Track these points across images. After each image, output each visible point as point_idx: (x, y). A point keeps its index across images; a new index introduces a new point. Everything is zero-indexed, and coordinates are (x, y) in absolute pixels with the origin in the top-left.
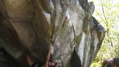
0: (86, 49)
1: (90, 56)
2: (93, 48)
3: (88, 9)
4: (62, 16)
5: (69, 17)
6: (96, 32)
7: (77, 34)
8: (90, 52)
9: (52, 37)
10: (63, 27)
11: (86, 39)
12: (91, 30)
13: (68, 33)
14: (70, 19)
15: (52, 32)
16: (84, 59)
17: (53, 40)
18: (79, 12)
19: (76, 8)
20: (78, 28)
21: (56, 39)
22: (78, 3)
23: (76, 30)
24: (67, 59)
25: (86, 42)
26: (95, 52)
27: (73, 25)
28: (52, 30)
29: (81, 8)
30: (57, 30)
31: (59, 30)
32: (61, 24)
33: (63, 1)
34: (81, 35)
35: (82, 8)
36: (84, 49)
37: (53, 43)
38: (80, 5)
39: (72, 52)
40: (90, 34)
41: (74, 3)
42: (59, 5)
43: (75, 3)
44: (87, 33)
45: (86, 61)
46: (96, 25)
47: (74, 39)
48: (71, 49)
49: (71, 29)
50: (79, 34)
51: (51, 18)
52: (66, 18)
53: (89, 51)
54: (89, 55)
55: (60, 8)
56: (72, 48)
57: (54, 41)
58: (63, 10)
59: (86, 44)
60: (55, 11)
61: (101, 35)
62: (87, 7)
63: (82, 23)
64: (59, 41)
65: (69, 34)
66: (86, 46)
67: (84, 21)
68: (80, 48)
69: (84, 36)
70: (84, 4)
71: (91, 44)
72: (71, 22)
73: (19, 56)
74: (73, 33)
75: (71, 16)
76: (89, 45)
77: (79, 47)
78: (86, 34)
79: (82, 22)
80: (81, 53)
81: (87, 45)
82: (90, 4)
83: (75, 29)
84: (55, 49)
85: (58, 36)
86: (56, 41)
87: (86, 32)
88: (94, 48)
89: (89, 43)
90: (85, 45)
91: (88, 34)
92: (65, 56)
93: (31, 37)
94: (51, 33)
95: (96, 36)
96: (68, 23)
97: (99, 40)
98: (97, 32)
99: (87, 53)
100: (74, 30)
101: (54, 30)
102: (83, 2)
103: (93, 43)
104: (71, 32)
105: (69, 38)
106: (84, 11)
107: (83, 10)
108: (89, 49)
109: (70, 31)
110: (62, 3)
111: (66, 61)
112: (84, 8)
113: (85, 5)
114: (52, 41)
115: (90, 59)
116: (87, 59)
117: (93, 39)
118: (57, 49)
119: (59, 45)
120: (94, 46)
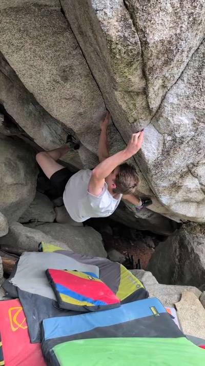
15: (139, 72)
17: (154, 104)
21: (172, 99)
30: (167, 63)
31: (182, 57)
37: (155, 116)
57: (160, 107)
64: (187, 107)
84: (164, 140)
85: (181, 85)
86: (168, 108)
101: (150, 63)
114: (148, 108)
118: (174, 140)
119: (185, 125)
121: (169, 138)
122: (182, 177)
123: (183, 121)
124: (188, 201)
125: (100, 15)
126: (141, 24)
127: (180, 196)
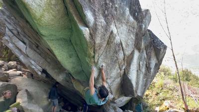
0: (140, 70)
1: (145, 80)
2: (149, 69)
3: (142, 19)
4: (106, 30)
5: (115, 31)
6: (153, 49)
7: (128, 53)
8: (146, 75)
9: (94, 57)
10: (108, 44)
11: (140, 58)
12: (146, 48)
13: (114, 52)
14: (117, 34)
15: (93, 51)
16: (137, 83)
17: (96, 61)
18: (129, 24)
19: (124, 20)
20: (127, 45)
21: (100, 60)
22: (127, 12)
23: (126, 46)
24: (116, 83)
25: (140, 63)
26: (151, 74)
27: (121, 41)
28: (93, 49)
29: (131, 19)
30: (99, 49)
31: (102, 48)
32: (105, 40)
33: (106, 11)
34: (132, 53)
35: (134, 19)
36: (137, 71)
37: (96, 64)
38: (131, 15)
39: (121, 75)
40: (145, 52)
41: (122, 12)
42: (101, 16)
43: (124, 12)
44: (141, 51)
45: (140, 86)
46: (154, 40)
47: (124, 59)
48: (119, 70)
49: (119, 47)
50: (130, 52)
51: (90, 34)
52: (112, 32)
53: (144, 73)
54: (144, 78)
55: (103, 20)
56: (121, 70)
58: (107, 23)
60: (95, 24)
61: (160, 52)
63: (134, 38)
64: (104, 62)
65: (116, 52)
66: (140, 67)
67: (137, 35)
68: (131, 70)
69: (136, 55)
70: (136, 14)
71: (146, 64)
72: (119, 38)
73: (62, 79)
74: (122, 52)
75: (119, 31)
76: (144, 66)
77: (130, 68)
78: (139, 52)
80: (133, 76)
81: (141, 65)
82: (144, 14)
83: (124, 46)
85: (102, 56)
86: (99, 62)
87: (139, 50)
88: (150, 69)
89: (144, 63)
90: (138, 66)
91: (143, 52)
92: (113, 80)
93: (70, 57)
94: (92, 53)
95: (153, 54)
96: (115, 38)
97: (158, 59)
98: (155, 49)
99: (141, 76)
100: (122, 48)
102: (135, 11)
103: (149, 64)
104: (119, 50)
105: (117, 58)
106: (136, 23)
107: (135, 21)
108: (144, 70)
109: (117, 49)
110: (105, 13)
111: (115, 85)
112: (136, 18)
113: (138, 15)
114: (94, 62)
115: (146, 83)
116: (141, 83)
117: (149, 58)
120: (151, 67)
125: (85, 35)
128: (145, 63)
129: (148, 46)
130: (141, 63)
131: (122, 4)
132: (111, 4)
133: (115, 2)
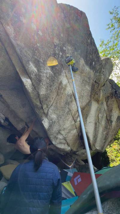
0: (99, 123)
1: (105, 133)
2: (110, 122)
3: (101, 69)
4: (53, 81)
5: (65, 82)
6: (115, 101)
7: (82, 104)
8: (106, 128)
9: (42, 108)
10: (58, 95)
11: (99, 111)
12: (107, 99)
13: (66, 103)
14: (68, 85)
15: (39, 102)
16: (95, 136)
17: (46, 111)
18: (84, 74)
20: (82, 96)
21: (50, 111)
22: (82, 62)
24: (72, 135)
26: (113, 128)
27: (73, 92)
28: (38, 100)
29: (87, 69)
30: (46, 100)
31: (51, 99)
34: (89, 105)
35: (90, 68)
36: (96, 124)
37: (46, 115)
38: (87, 65)
39: (77, 127)
40: (105, 103)
43: (77, 62)
44: (100, 102)
45: (99, 139)
46: (116, 91)
51: (33, 85)
52: (61, 83)
53: (103, 126)
54: (104, 131)
55: (49, 71)
56: (75, 122)
57: (47, 113)
58: (55, 74)
59: (98, 116)
60: (39, 76)
62: (98, 67)
64: (55, 113)
65: (68, 103)
66: (98, 120)
67: (93, 86)
69: (94, 106)
70: (94, 63)
71: (107, 117)
72: (70, 88)
74: (74, 103)
75: (70, 81)
76: (104, 119)
77: (86, 121)
78: (98, 103)
79: (88, 88)
81: (100, 117)
82: (104, 62)
84: (50, 122)
85: (52, 107)
86: (49, 113)
87: (97, 101)
88: (112, 122)
89: (103, 115)
90: (97, 118)
91: (102, 103)
92: (67, 131)
94: (38, 104)
95: (115, 106)
96: (65, 89)
98: (117, 101)
99: (101, 129)
100: (75, 99)
101: (41, 100)
102: (92, 60)
103: (110, 117)
104: (71, 102)
105: (69, 109)
106: (92, 73)
107: (92, 71)
108: (103, 123)
109: (69, 100)
111: (71, 138)
112: (93, 68)
114: (44, 113)
116: (100, 136)
117: (110, 111)
118: (53, 122)
119: (55, 118)
120: (112, 120)
121: (51, 122)
122: (57, 134)
123: (54, 116)
124: (61, 143)
125: (26, 87)
126: (37, 90)
127: (58, 141)
128: (105, 115)
129: (108, 97)
130: (100, 115)
131: (76, 53)
132: (61, 54)
133: (67, 52)
